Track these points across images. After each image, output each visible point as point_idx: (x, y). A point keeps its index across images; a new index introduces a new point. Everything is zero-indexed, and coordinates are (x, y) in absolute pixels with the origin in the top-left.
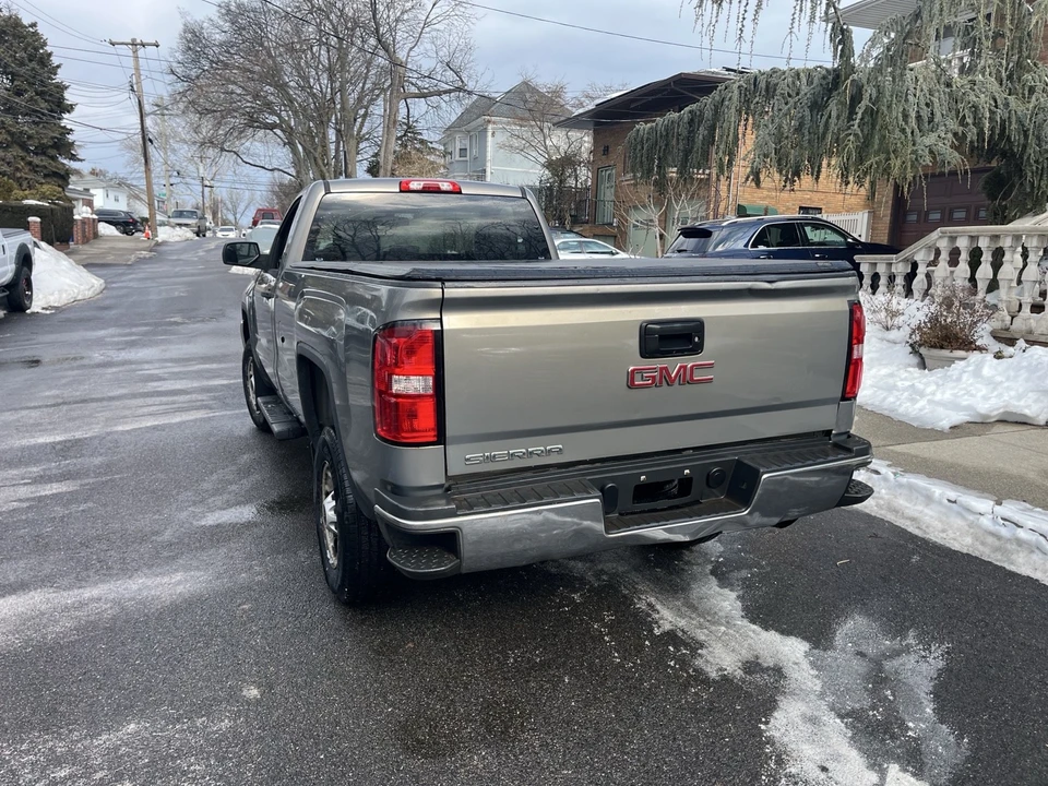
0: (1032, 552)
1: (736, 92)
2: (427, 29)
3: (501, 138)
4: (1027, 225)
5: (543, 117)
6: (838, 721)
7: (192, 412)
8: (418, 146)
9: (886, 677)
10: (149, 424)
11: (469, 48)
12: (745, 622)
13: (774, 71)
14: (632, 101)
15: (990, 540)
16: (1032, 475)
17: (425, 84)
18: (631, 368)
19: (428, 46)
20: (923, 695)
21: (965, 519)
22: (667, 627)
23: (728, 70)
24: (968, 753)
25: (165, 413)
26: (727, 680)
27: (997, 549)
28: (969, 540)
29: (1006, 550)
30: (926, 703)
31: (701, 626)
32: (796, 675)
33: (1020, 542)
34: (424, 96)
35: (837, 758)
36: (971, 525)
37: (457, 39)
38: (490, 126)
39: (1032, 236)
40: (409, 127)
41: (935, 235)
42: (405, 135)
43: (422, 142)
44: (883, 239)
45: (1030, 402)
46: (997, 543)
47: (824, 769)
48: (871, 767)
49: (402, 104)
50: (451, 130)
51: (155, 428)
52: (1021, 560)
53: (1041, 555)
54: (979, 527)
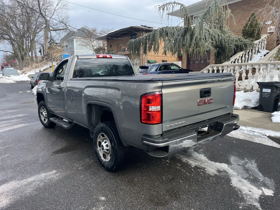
0: (259, 137)
1: (158, 32)
2: (55, 12)
3: (79, 42)
4: (227, 64)
5: (91, 37)
6: (245, 180)
7: (19, 125)
8: (55, 45)
9: (248, 169)
10: (8, 129)
11: (68, 17)
12: (210, 162)
13: (167, 27)
14: (118, 33)
15: (248, 136)
16: (247, 121)
17: (55, 27)
18: (199, 101)
19: (56, 16)
20: (257, 172)
21: (241, 132)
22: (194, 165)
23: (142, 26)
24: (275, 182)
25: (10, 126)
26: (216, 175)
27: (250, 138)
28: (243, 136)
29: (252, 138)
30: (259, 173)
31: (201, 164)
32: (230, 172)
33: (255, 135)
34: (55, 30)
35: (251, 188)
36: (242, 133)
37: (64, 15)
38: (75, 39)
39: (232, 66)
40: (51, 39)
41: (208, 67)
42: (50, 41)
43: (56, 43)
44: (185, 68)
45: (238, 104)
46: (250, 136)
47: (250, 191)
48: (259, 189)
49: (49, 33)
50: (63, 40)
51: (11, 130)
52: (256, 140)
53: (261, 138)
54: (245, 133)
